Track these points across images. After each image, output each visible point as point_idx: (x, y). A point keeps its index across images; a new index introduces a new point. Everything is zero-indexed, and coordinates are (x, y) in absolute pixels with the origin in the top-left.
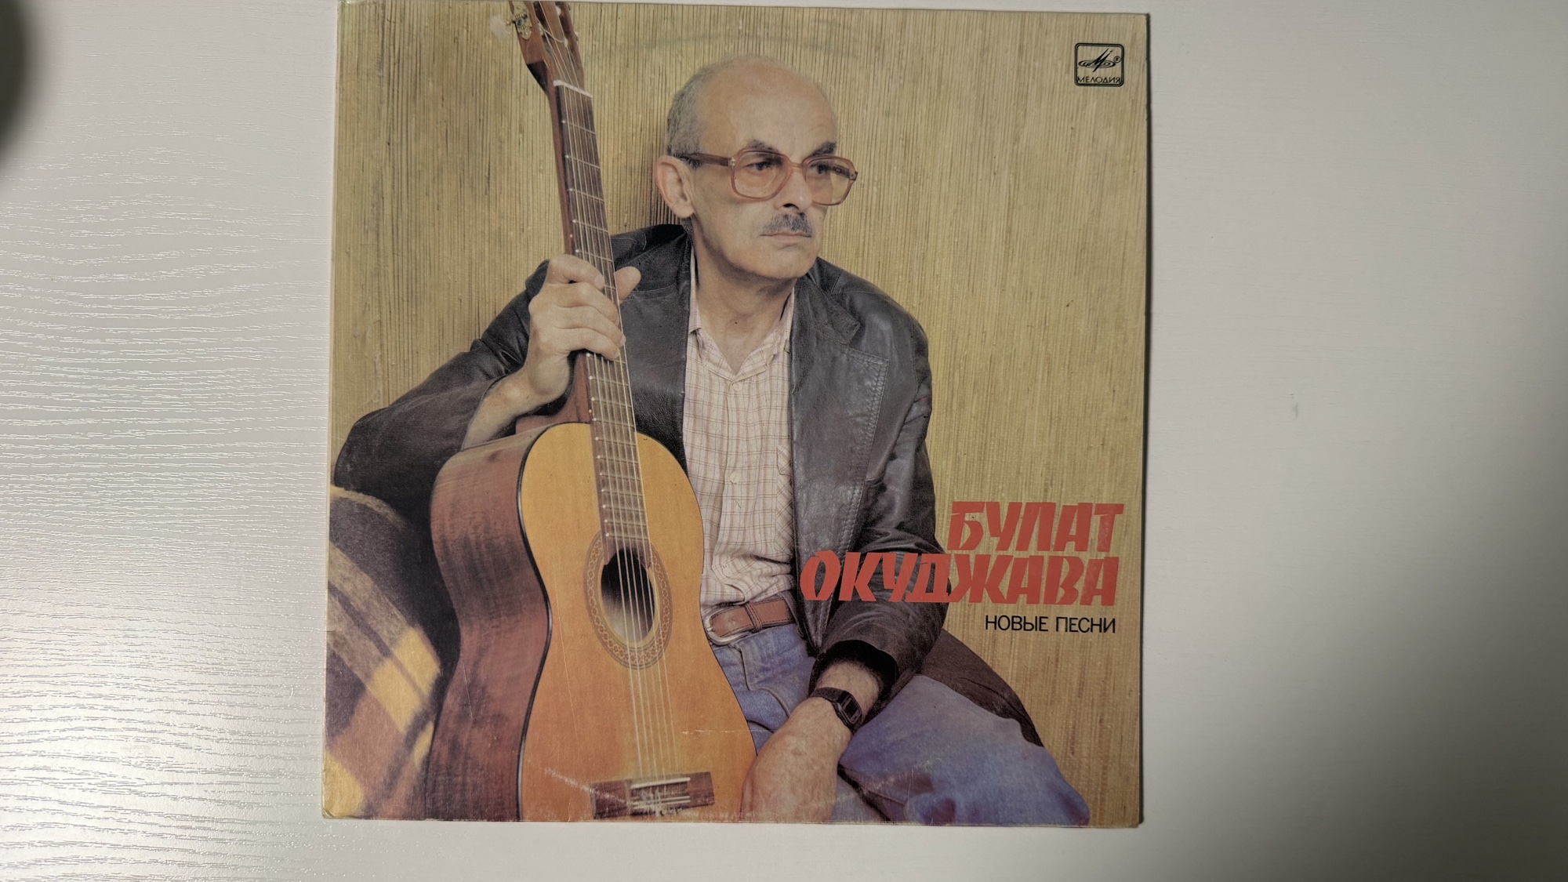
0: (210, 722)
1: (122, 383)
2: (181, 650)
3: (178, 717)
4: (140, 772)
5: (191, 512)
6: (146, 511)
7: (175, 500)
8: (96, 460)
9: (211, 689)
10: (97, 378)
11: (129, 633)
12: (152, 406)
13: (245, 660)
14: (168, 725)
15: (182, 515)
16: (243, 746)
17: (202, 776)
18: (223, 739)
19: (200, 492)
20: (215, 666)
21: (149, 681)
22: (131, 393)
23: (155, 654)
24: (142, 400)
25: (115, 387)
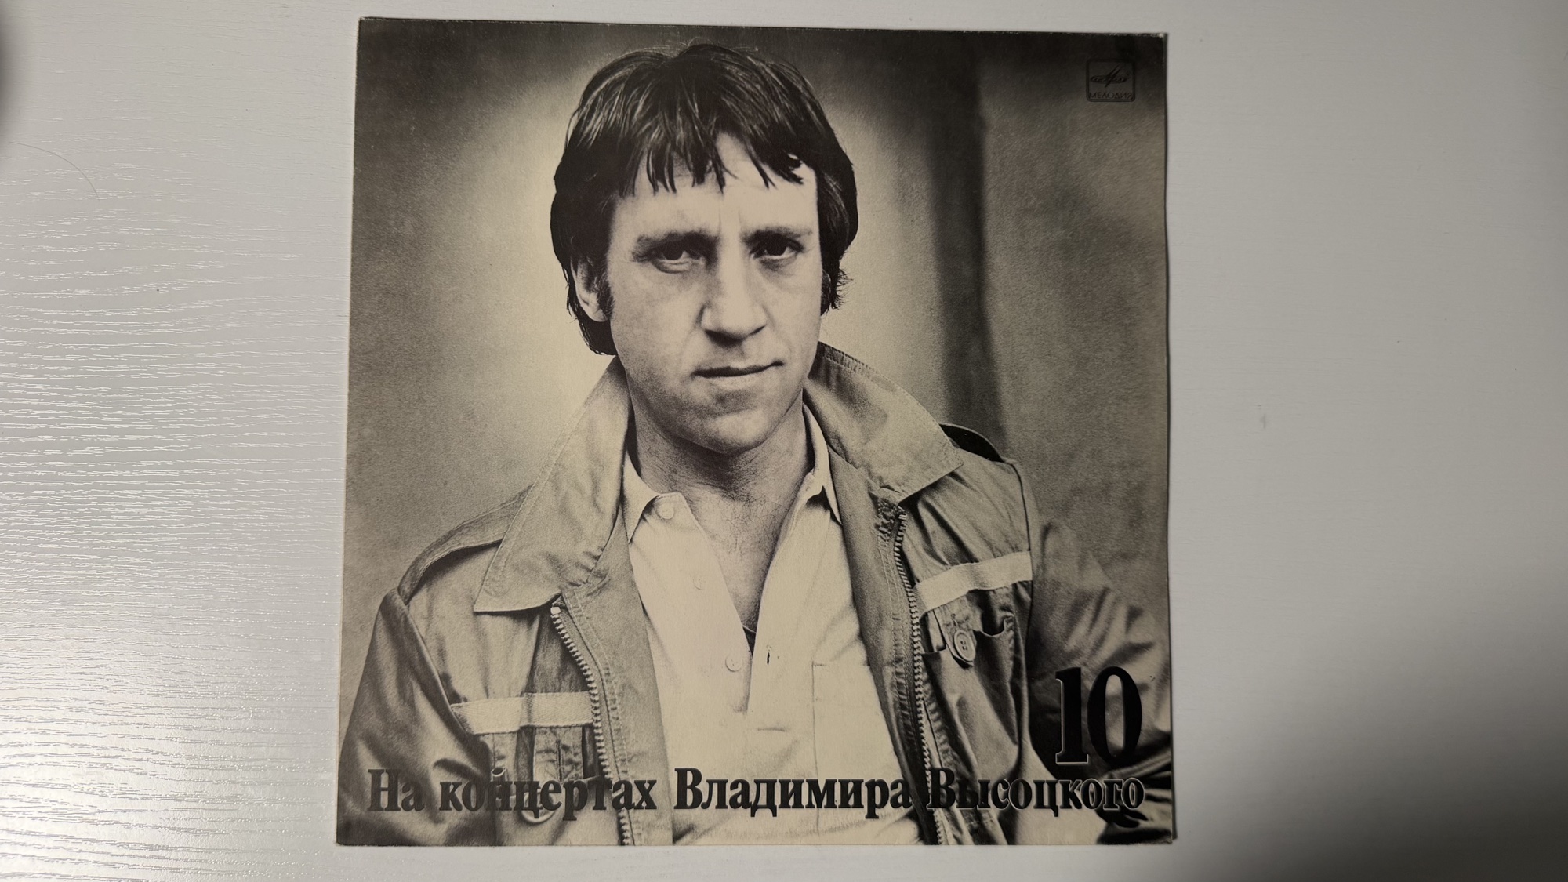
0: (167, 747)
1: (82, 400)
2: (137, 672)
3: (133, 741)
4: (92, 800)
5: (149, 531)
6: (104, 530)
7: (134, 518)
8: (53, 478)
9: (168, 712)
10: (55, 394)
11: (83, 655)
12: (112, 423)
13: (203, 682)
14: (122, 750)
15: (140, 533)
16: (200, 770)
17: (157, 803)
18: (179, 764)
19: (160, 510)
20: (172, 688)
21: (104, 704)
22: (91, 410)
23: (108, 677)
24: (101, 416)
25: (74, 404)
